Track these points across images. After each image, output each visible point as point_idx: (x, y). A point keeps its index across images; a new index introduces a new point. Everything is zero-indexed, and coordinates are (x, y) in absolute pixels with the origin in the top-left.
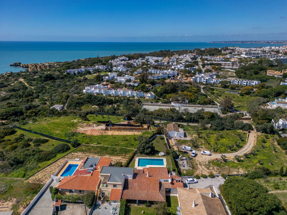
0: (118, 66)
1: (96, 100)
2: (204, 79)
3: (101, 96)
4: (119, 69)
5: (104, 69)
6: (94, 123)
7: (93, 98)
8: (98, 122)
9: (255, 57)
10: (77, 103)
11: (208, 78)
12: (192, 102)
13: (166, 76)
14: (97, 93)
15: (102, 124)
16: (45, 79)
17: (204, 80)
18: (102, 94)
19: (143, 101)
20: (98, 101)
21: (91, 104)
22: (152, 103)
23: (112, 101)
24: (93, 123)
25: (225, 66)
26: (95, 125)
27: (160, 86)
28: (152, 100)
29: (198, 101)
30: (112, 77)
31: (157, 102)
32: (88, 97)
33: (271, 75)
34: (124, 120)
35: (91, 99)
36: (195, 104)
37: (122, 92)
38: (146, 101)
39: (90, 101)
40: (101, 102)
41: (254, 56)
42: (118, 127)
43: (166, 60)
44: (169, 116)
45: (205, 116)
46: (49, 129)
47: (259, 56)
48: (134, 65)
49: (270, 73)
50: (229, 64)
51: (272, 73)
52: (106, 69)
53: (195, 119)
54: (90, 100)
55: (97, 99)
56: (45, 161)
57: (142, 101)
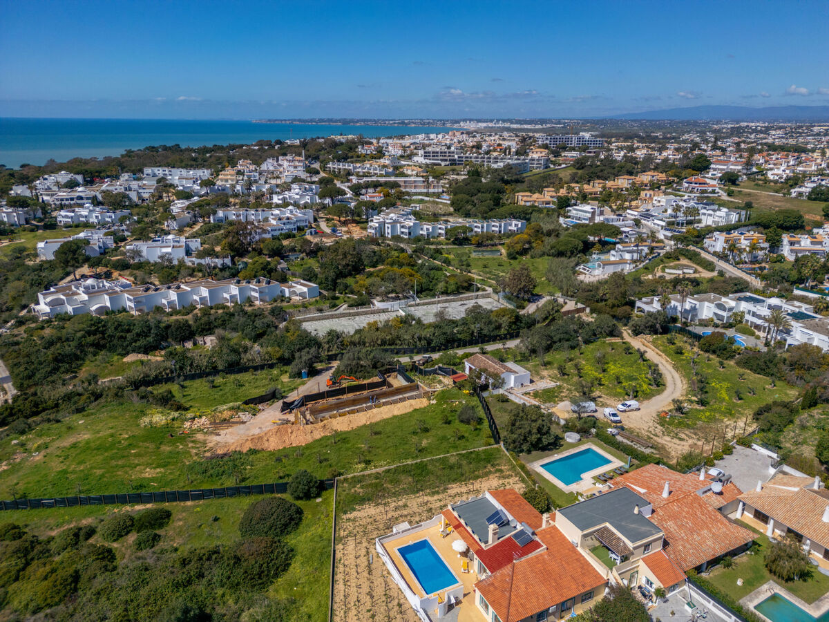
1: (129, 336)
2: (403, 227)
3: (121, 316)
4: (86, 217)
5: (23, 222)
6: (238, 409)
8: (246, 403)
9: (448, 163)
10: (58, 359)
11: (412, 224)
12: (424, 290)
13: (292, 226)
14: (103, 310)
15: (260, 407)
17: (403, 230)
18: (124, 310)
19: (291, 310)
20: (138, 335)
21: (112, 349)
22: (321, 310)
23: (190, 326)
24: (232, 408)
25: (406, 187)
26: (244, 416)
27: (303, 259)
28: (317, 301)
29: (441, 286)
30: (100, 247)
31: (334, 306)
32: (93, 328)
33: (528, 204)
35: (103, 333)
36: (434, 296)
37: (204, 292)
38: (301, 309)
39: (102, 342)
40: (150, 339)
41: (446, 160)
43: (229, 177)
45: (501, 321)
47: (455, 160)
48: (130, 199)
49: (525, 199)
50: (415, 182)
51: (529, 199)
52: (27, 222)
53: (485, 332)
54: (103, 338)
55: (129, 331)
56: (276, 575)
57: (287, 310)
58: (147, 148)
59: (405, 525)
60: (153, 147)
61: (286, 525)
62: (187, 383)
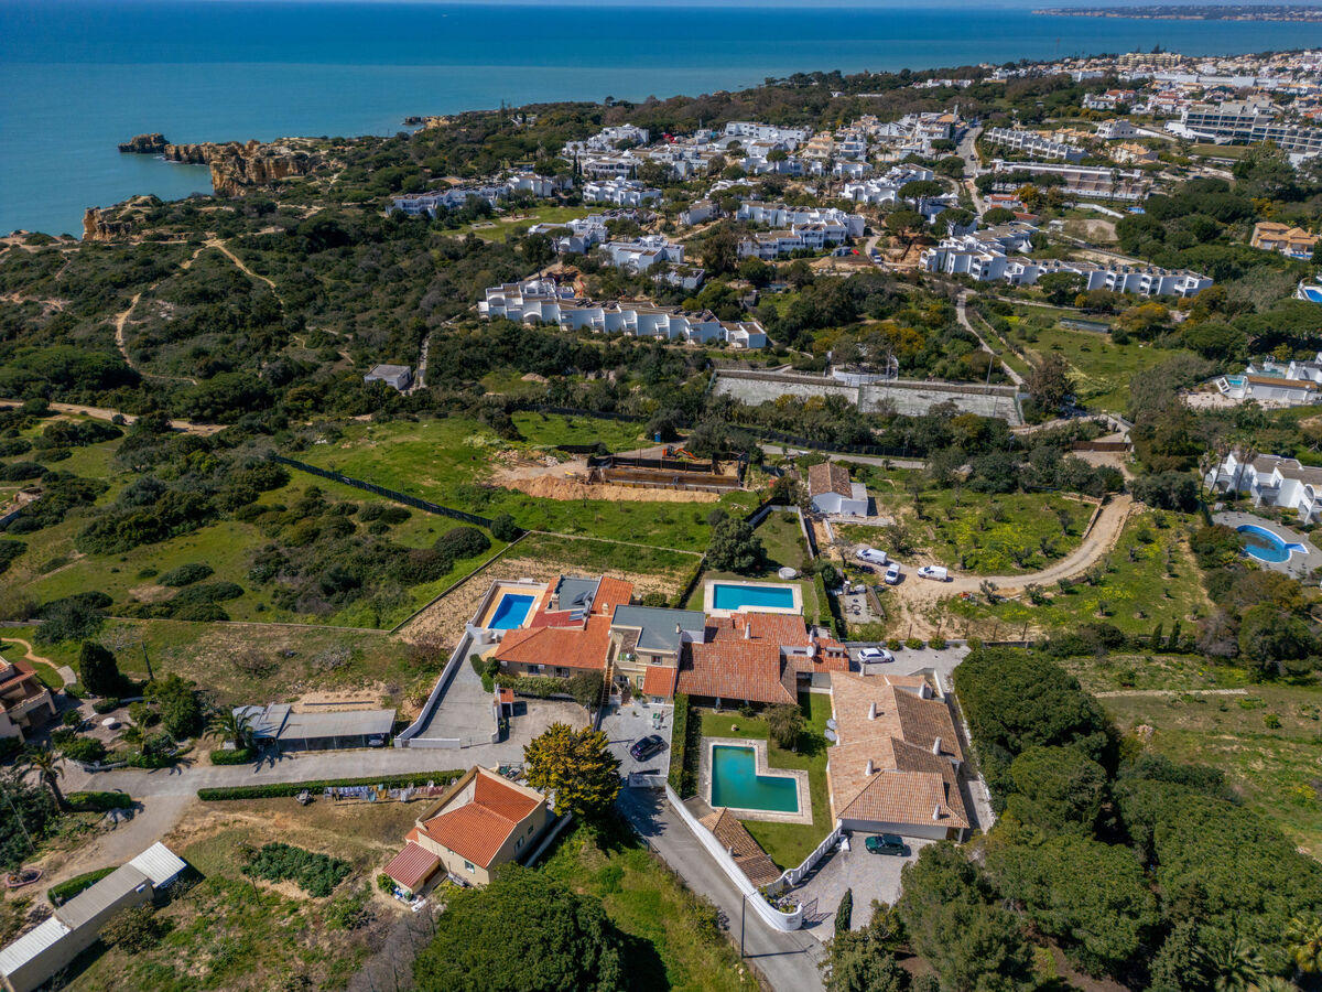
0: (605, 176)
1: (536, 352)
2: (977, 261)
3: (546, 331)
4: (612, 194)
5: (548, 192)
6: (548, 452)
7: (522, 342)
8: (560, 448)
9: (1230, 139)
10: (465, 363)
11: (990, 258)
12: (913, 366)
13: (816, 240)
14: (534, 320)
15: (574, 456)
16: (309, 243)
17: (976, 266)
18: (555, 323)
19: (718, 359)
20: (544, 354)
21: (517, 365)
22: (754, 367)
23: (598, 355)
24: (544, 450)
25: (1080, 185)
26: (550, 460)
27: (787, 291)
28: (756, 354)
29: (938, 366)
30: (586, 240)
31: (775, 364)
32: (506, 338)
33: (1269, 247)
34: (650, 442)
35: (514, 344)
36: (923, 377)
37: (635, 318)
38: (731, 360)
39: (511, 355)
40: (554, 361)
41: (1225, 133)
42: (633, 469)
43: (822, 146)
44: (821, 430)
45: (955, 432)
46: (397, 469)
47: (1247, 135)
48: (676, 172)
49: (1265, 235)
50: (1101, 177)
51: (1276, 237)
52: (554, 193)
53: (918, 443)
54: (514, 350)
55: (538, 347)
57: (713, 359)
58: (794, 76)
59: (530, 580)
60: (802, 75)
61: (462, 551)
62: (549, 416)
